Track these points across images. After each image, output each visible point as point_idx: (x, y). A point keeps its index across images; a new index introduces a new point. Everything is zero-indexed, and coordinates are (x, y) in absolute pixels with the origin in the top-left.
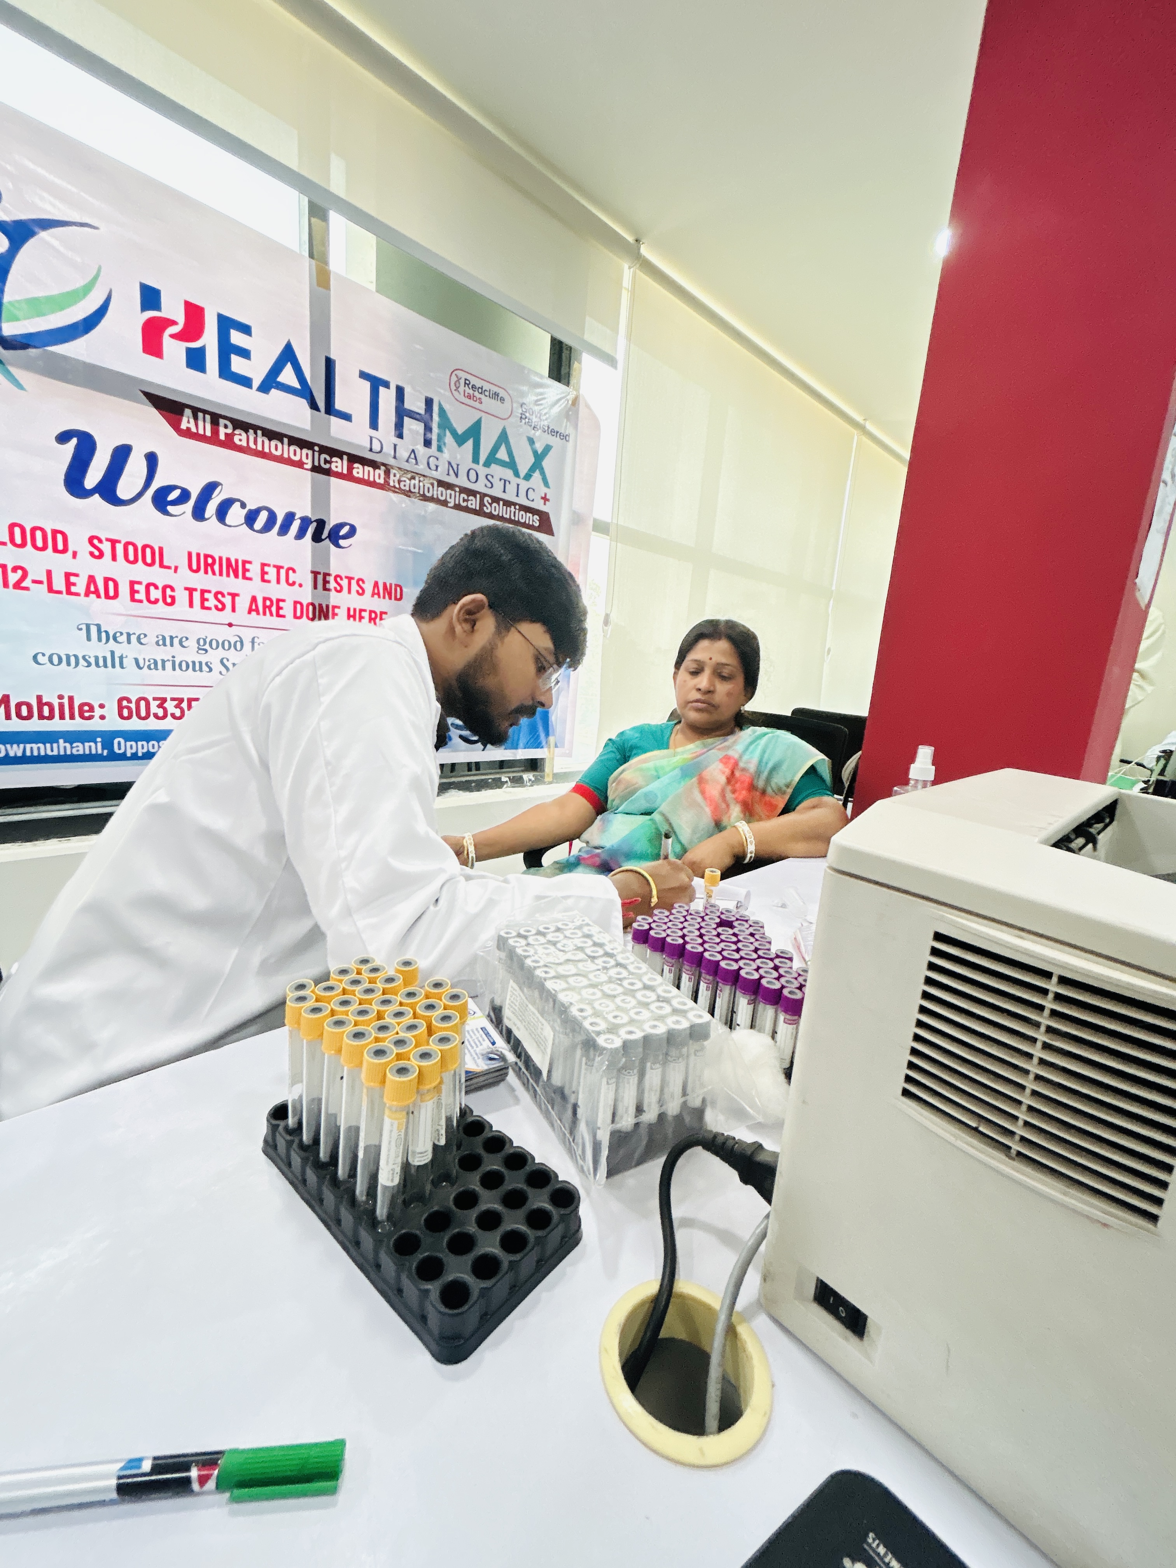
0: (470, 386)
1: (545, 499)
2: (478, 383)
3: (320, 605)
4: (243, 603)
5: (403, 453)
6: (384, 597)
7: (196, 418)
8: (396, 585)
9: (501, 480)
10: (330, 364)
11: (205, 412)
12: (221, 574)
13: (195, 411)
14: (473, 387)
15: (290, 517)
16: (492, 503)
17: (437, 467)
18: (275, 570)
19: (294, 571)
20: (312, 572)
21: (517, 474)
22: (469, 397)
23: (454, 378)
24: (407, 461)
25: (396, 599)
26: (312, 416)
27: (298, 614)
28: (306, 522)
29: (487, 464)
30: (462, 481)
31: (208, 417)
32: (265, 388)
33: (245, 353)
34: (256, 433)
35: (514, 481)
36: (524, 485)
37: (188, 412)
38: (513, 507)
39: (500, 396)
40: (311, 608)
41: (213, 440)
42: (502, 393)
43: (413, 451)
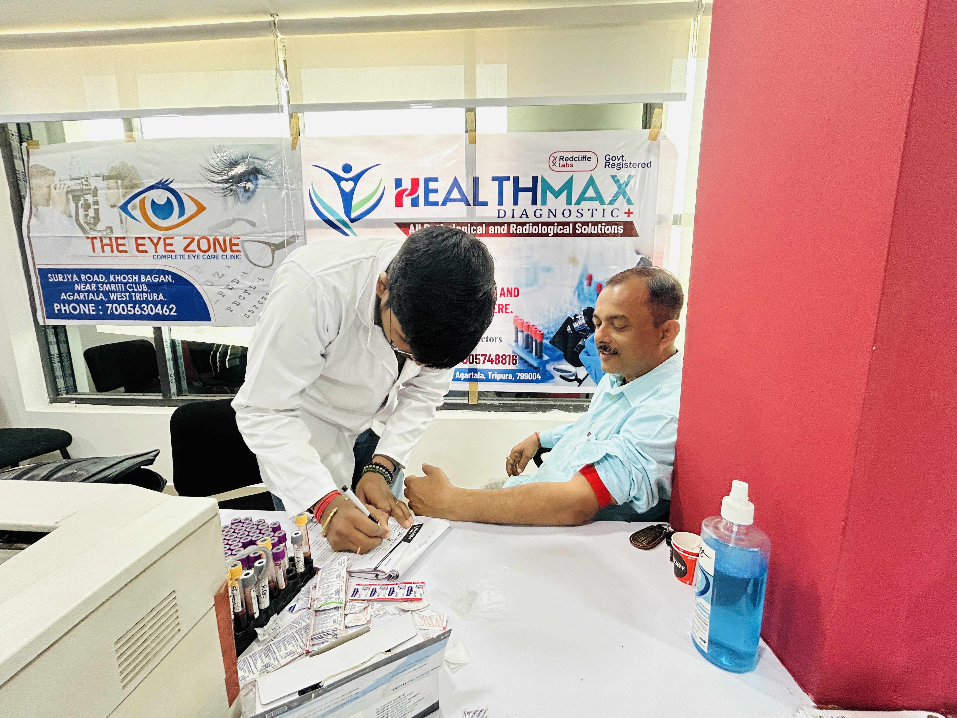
0: (564, 159)
1: (629, 213)
2: (569, 155)
5: (518, 214)
6: (508, 296)
8: (515, 289)
9: (589, 210)
10: (476, 180)
13: (414, 224)
14: (567, 159)
16: (583, 226)
17: (541, 215)
21: (602, 202)
22: (563, 166)
23: (552, 159)
24: (521, 217)
25: (515, 296)
26: (467, 210)
29: (578, 203)
30: (560, 218)
32: (444, 204)
33: (435, 191)
35: (600, 208)
36: (608, 209)
37: (412, 226)
39: (587, 157)
42: (588, 155)
43: (525, 210)
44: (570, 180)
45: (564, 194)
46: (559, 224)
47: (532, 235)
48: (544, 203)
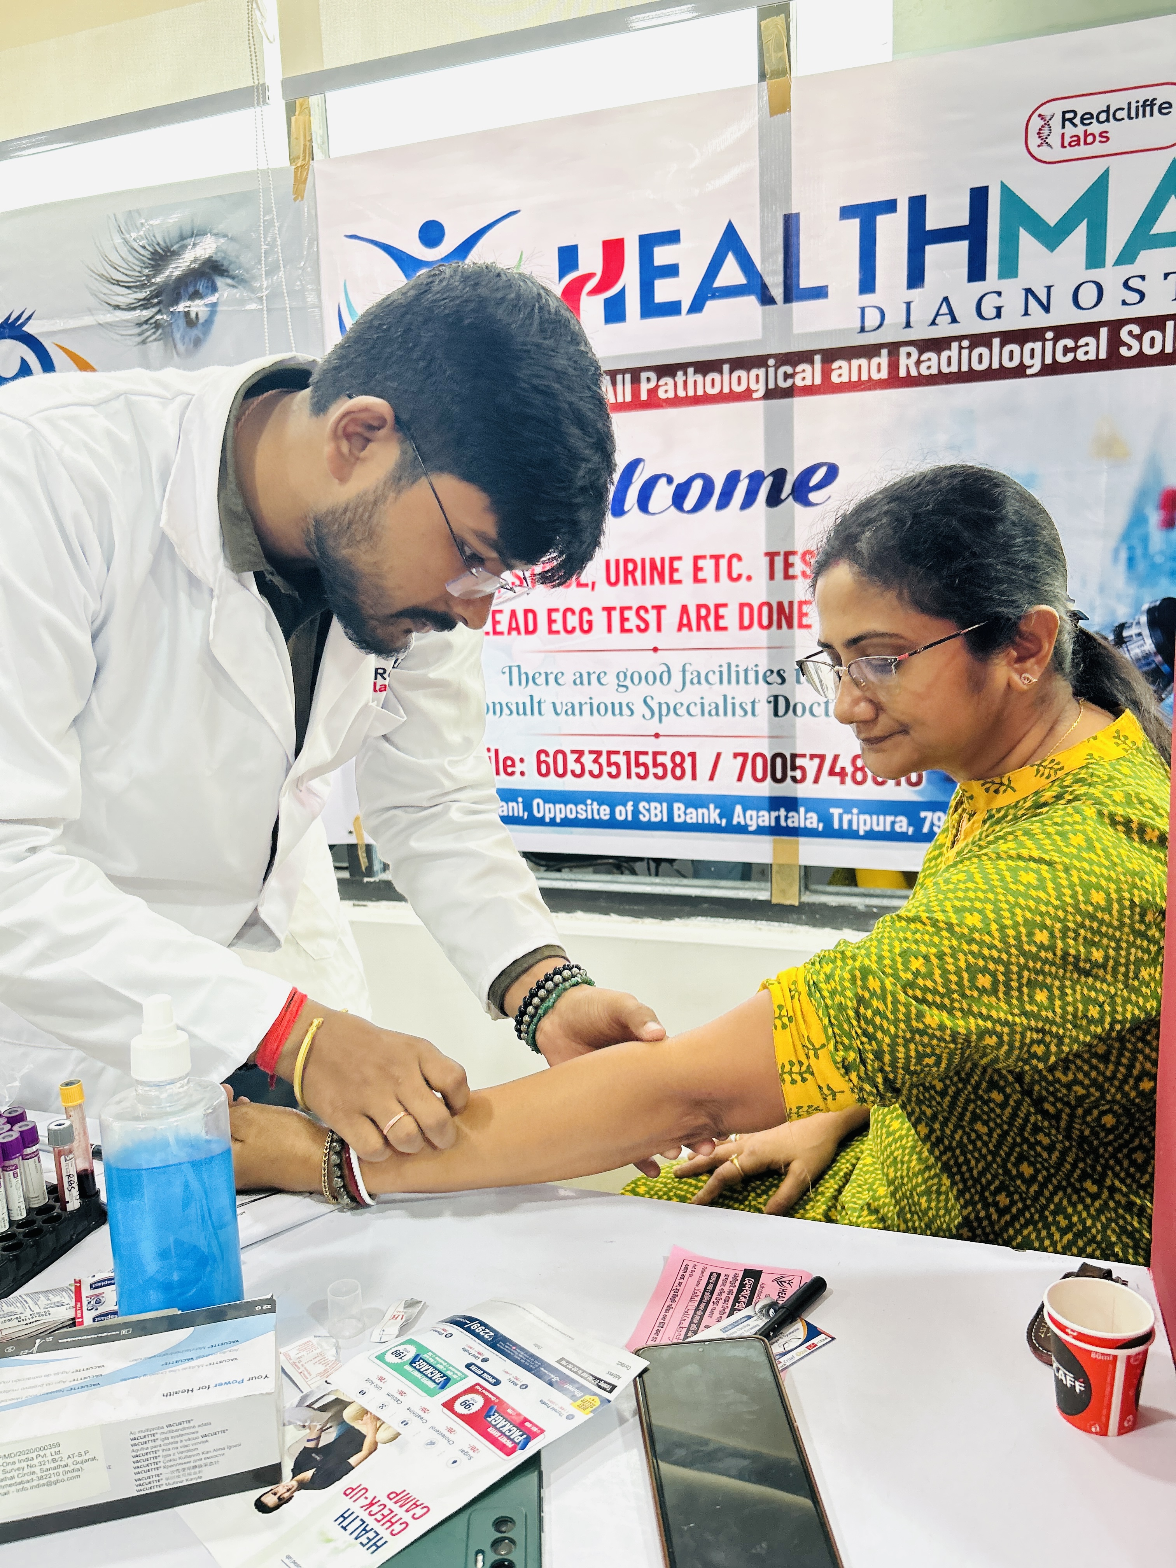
0: (1077, 121)
3: (780, 605)
7: (614, 383)
9: (1167, 275)
11: (623, 372)
12: (644, 582)
13: (614, 375)
14: (1088, 117)
15: (733, 478)
16: (1143, 333)
17: (999, 309)
18: (713, 561)
19: (740, 558)
20: (767, 554)
22: (1076, 141)
23: (1036, 123)
24: (933, 323)
26: (765, 314)
27: (746, 622)
28: (756, 478)
29: (1127, 256)
30: (1061, 315)
31: (628, 377)
32: (697, 306)
33: (672, 271)
34: (685, 374)
39: (1158, 103)
40: (765, 610)
41: (635, 404)
42: (1162, 95)
43: (946, 299)
44: (1101, 186)
45: (1080, 235)
46: (1061, 332)
47: (971, 376)
48: (1009, 268)
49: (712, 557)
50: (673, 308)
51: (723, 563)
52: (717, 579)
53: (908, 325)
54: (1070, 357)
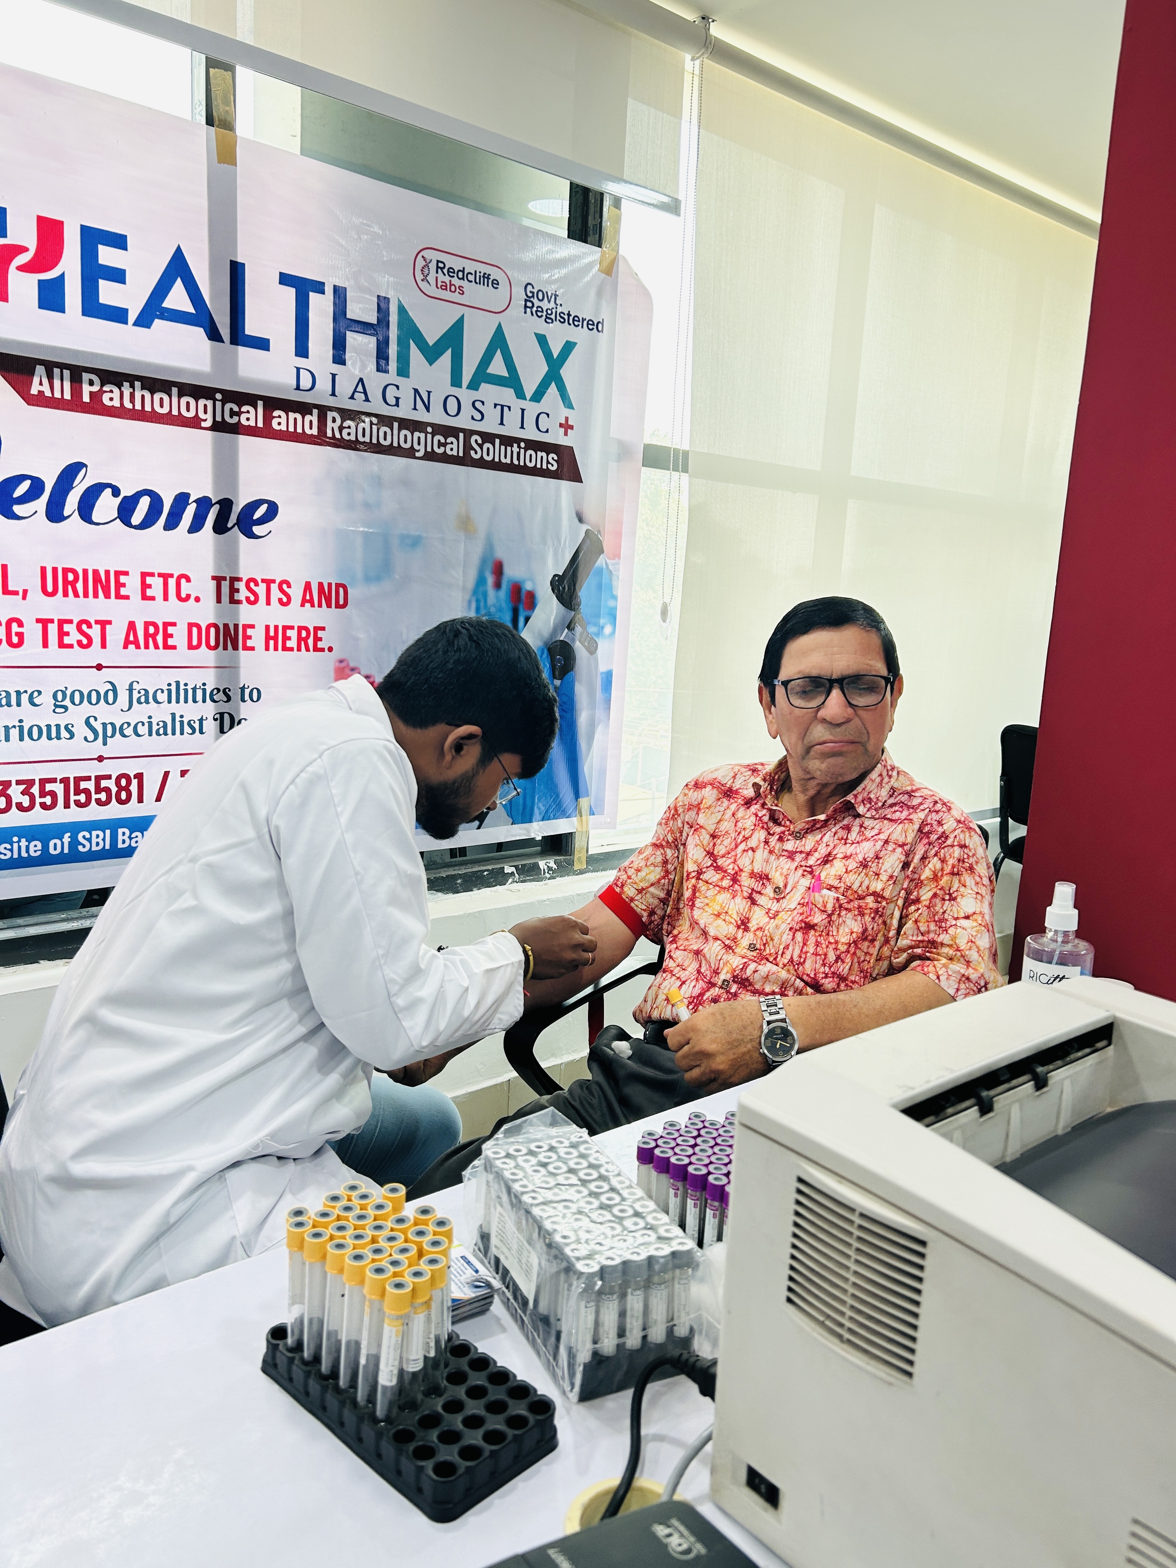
0: (445, 271)
1: (567, 427)
2: (456, 264)
3: (226, 626)
4: (116, 634)
5: (345, 387)
6: (320, 606)
7: (50, 378)
8: (338, 586)
9: (496, 405)
10: (237, 271)
11: (62, 366)
12: (86, 595)
13: (50, 367)
14: (451, 271)
15: (182, 500)
16: (483, 443)
17: (397, 399)
18: (161, 579)
19: (188, 580)
20: (214, 578)
21: (520, 395)
22: (444, 287)
23: (420, 263)
24: (352, 397)
25: (338, 606)
26: (213, 349)
27: (195, 642)
28: (204, 504)
29: (474, 385)
30: (436, 416)
31: (66, 373)
32: (144, 321)
33: (118, 276)
34: (132, 386)
35: (517, 404)
36: (532, 410)
37: (40, 370)
38: (515, 445)
39: (492, 278)
40: (213, 630)
41: (75, 405)
42: (495, 274)
43: (361, 380)
44: (458, 326)
45: (447, 358)
46: (436, 429)
47: (378, 449)
48: (403, 371)
49: (160, 575)
50: (118, 315)
51: (172, 582)
52: (166, 598)
53: (333, 394)
54: (441, 450)
